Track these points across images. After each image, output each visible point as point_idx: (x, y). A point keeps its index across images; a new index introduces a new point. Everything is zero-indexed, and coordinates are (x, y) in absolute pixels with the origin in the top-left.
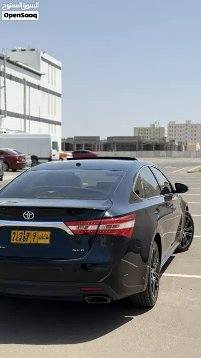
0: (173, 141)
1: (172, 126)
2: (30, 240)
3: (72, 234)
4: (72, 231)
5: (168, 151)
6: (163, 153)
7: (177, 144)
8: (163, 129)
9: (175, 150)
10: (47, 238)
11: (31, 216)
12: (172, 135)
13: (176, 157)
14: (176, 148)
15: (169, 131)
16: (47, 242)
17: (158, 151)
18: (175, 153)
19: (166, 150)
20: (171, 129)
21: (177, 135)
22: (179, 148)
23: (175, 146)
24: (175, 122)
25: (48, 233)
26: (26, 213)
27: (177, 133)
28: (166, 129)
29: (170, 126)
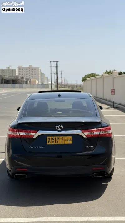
0: (23, 78)
1: (20, 69)
2: (60, 142)
3: (86, 137)
4: (86, 135)
5: (20, 85)
6: (17, 85)
7: (25, 80)
8: (15, 70)
9: (24, 84)
10: (70, 141)
11: (61, 128)
12: (21, 74)
13: (25, 88)
14: (25, 83)
15: (19, 72)
16: (71, 142)
17: (14, 85)
18: (24, 85)
19: (19, 84)
20: (20, 70)
21: (24, 74)
22: (26, 82)
23: (24, 81)
24: (22, 66)
25: (70, 138)
26: (58, 126)
27: (24, 73)
28: (17, 70)
29: (19, 69)
